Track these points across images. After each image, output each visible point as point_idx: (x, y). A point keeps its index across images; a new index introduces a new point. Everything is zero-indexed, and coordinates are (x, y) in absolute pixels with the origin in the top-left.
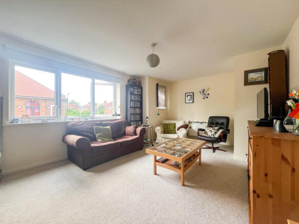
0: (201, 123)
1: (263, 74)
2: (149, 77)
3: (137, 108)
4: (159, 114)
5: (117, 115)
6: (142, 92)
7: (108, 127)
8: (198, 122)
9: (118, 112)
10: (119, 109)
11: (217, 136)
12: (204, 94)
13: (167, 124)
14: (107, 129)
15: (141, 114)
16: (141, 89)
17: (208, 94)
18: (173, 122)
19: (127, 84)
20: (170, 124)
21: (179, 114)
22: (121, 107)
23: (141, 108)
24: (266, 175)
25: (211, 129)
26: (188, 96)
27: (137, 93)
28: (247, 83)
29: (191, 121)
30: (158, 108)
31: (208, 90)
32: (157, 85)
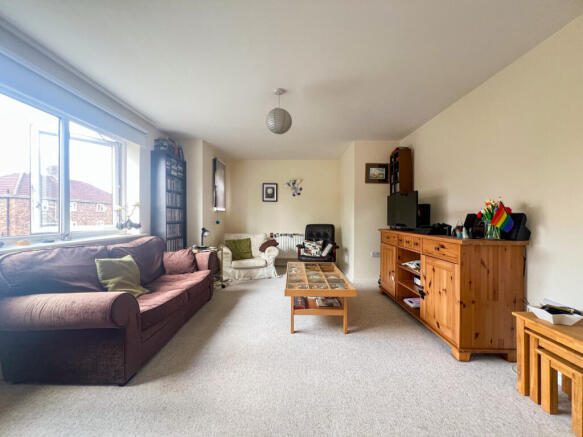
0: (291, 236)
1: (383, 171)
2: (204, 142)
3: (176, 208)
4: (218, 222)
5: (133, 225)
6: (184, 172)
7: (128, 258)
8: (286, 235)
9: (136, 219)
10: (137, 210)
11: (324, 254)
12: (295, 188)
13: (234, 242)
14: (129, 263)
15: (183, 224)
16: (184, 164)
17: (301, 189)
18: (244, 236)
19: (153, 149)
20: (240, 241)
21: (251, 222)
22: (141, 205)
23: (183, 208)
24: (470, 283)
25: (314, 244)
26: (267, 188)
27: (175, 174)
28: (369, 180)
29: (275, 233)
30: (215, 209)
31: (301, 181)
32: (215, 161)
